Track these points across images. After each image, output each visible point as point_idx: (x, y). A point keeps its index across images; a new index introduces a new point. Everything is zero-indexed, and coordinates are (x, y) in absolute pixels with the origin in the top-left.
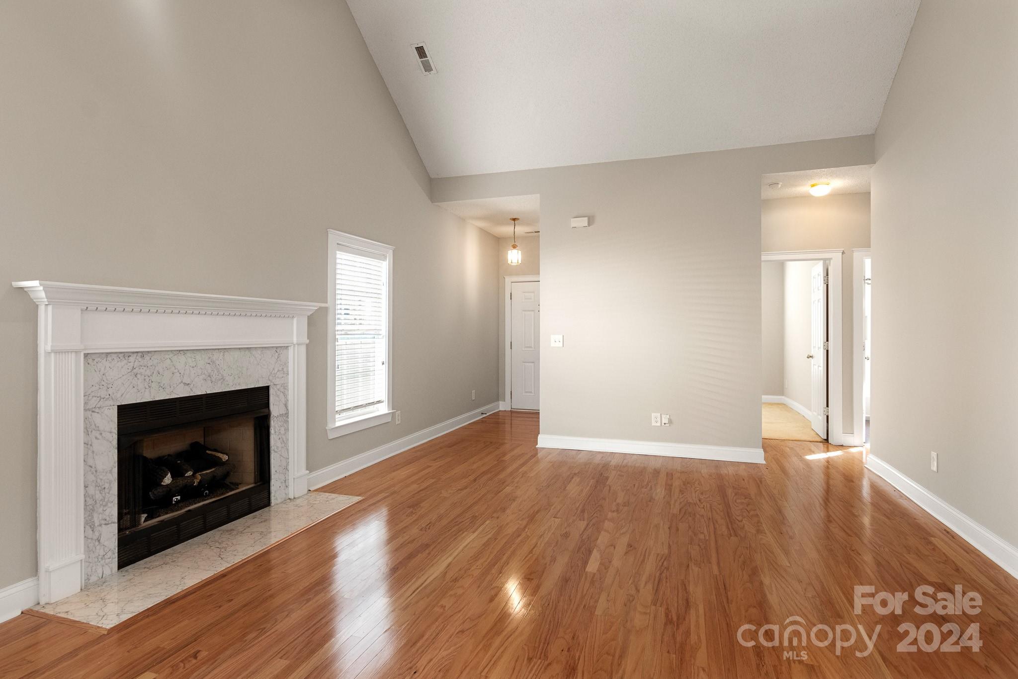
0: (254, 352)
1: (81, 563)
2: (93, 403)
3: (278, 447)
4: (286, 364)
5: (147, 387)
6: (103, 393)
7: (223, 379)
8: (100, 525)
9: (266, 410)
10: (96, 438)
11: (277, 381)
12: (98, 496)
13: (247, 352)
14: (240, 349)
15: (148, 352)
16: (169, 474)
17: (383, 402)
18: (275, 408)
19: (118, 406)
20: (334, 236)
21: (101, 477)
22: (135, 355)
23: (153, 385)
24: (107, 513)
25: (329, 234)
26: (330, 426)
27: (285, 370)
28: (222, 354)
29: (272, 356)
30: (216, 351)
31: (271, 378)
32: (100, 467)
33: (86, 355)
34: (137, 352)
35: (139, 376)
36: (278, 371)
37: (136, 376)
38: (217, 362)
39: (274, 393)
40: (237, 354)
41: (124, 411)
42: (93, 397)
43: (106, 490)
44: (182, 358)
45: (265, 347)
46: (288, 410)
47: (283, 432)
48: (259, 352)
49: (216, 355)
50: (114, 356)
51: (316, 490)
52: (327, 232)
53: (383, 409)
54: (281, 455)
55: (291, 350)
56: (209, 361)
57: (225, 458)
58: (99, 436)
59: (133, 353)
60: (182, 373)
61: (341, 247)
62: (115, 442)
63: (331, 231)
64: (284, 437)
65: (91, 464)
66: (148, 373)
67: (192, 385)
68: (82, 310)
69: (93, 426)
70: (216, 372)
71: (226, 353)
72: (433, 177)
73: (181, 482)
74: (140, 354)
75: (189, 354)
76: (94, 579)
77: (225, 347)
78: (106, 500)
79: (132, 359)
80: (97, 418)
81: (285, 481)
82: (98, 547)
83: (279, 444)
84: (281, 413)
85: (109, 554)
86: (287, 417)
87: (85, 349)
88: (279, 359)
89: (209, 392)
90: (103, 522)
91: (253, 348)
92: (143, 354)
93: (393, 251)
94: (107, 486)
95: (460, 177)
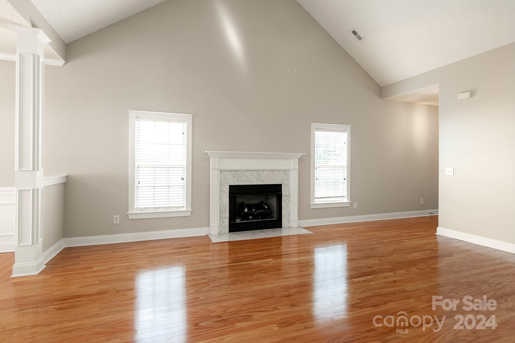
0: (275, 172)
1: (218, 227)
2: (222, 184)
3: (285, 207)
4: (289, 176)
5: (237, 181)
6: (225, 181)
7: (263, 180)
8: (224, 218)
9: (280, 193)
10: (223, 193)
11: (285, 183)
12: (224, 210)
13: (272, 171)
14: (269, 170)
15: (238, 170)
16: (246, 209)
17: (345, 197)
18: (284, 193)
19: (229, 185)
20: (313, 125)
21: (224, 205)
22: (234, 171)
23: (239, 180)
24: (226, 215)
25: (311, 125)
26: (311, 203)
27: (289, 179)
28: (262, 172)
29: (283, 173)
30: (260, 171)
31: (282, 181)
32: (224, 202)
33: (221, 171)
34: (235, 170)
35: (235, 177)
36: (286, 179)
37: (234, 177)
38: (261, 174)
39: (284, 187)
40: (268, 172)
41: (231, 187)
42: (223, 182)
43: (226, 209)
44: (248, 172)
45: (280, 170)
46: (290, 194)
47: (287, 201)
48: (277, 172)
49: (260, 172)
50: (228, 171)
51: (302, 227)
52: (310, 124)
53: (345, 200)
54: (286, 210)
55: (291, 171)
56: (258, 174)
57: (266, 207)
58: (224, 193)
59: (233, 170)
60: (248, 177)
61: (317, 129)
62: (228, 196)
63: (312, 124)
64: (288, 204)
65: (222, 201)
66: (238, 176)
67: (251, 181)
68: (219, 158)
69: (223, 190)
70: (260, 178)
71: (264, 172)
72: (381, 86)
73: (251, 212)
74: (235, 171)
75: (250, 171)
76: (222, 232)
77: (264, 169)
78: (226, 211)
79: (233, 172)
80: (223, 188)
81: (288, 220)
82: (223, 224)
83: (286, 206)
84: (287, 195)
85: (226, 227)
86: (290, 196)
87: (219, 169)
88: (286, 175)
89: (257, 184)
90: (225, 217)
91: (275, 170)
92: (236, 171)
93: (351, 127)
94: (226, 207)
95: (396, 83)
